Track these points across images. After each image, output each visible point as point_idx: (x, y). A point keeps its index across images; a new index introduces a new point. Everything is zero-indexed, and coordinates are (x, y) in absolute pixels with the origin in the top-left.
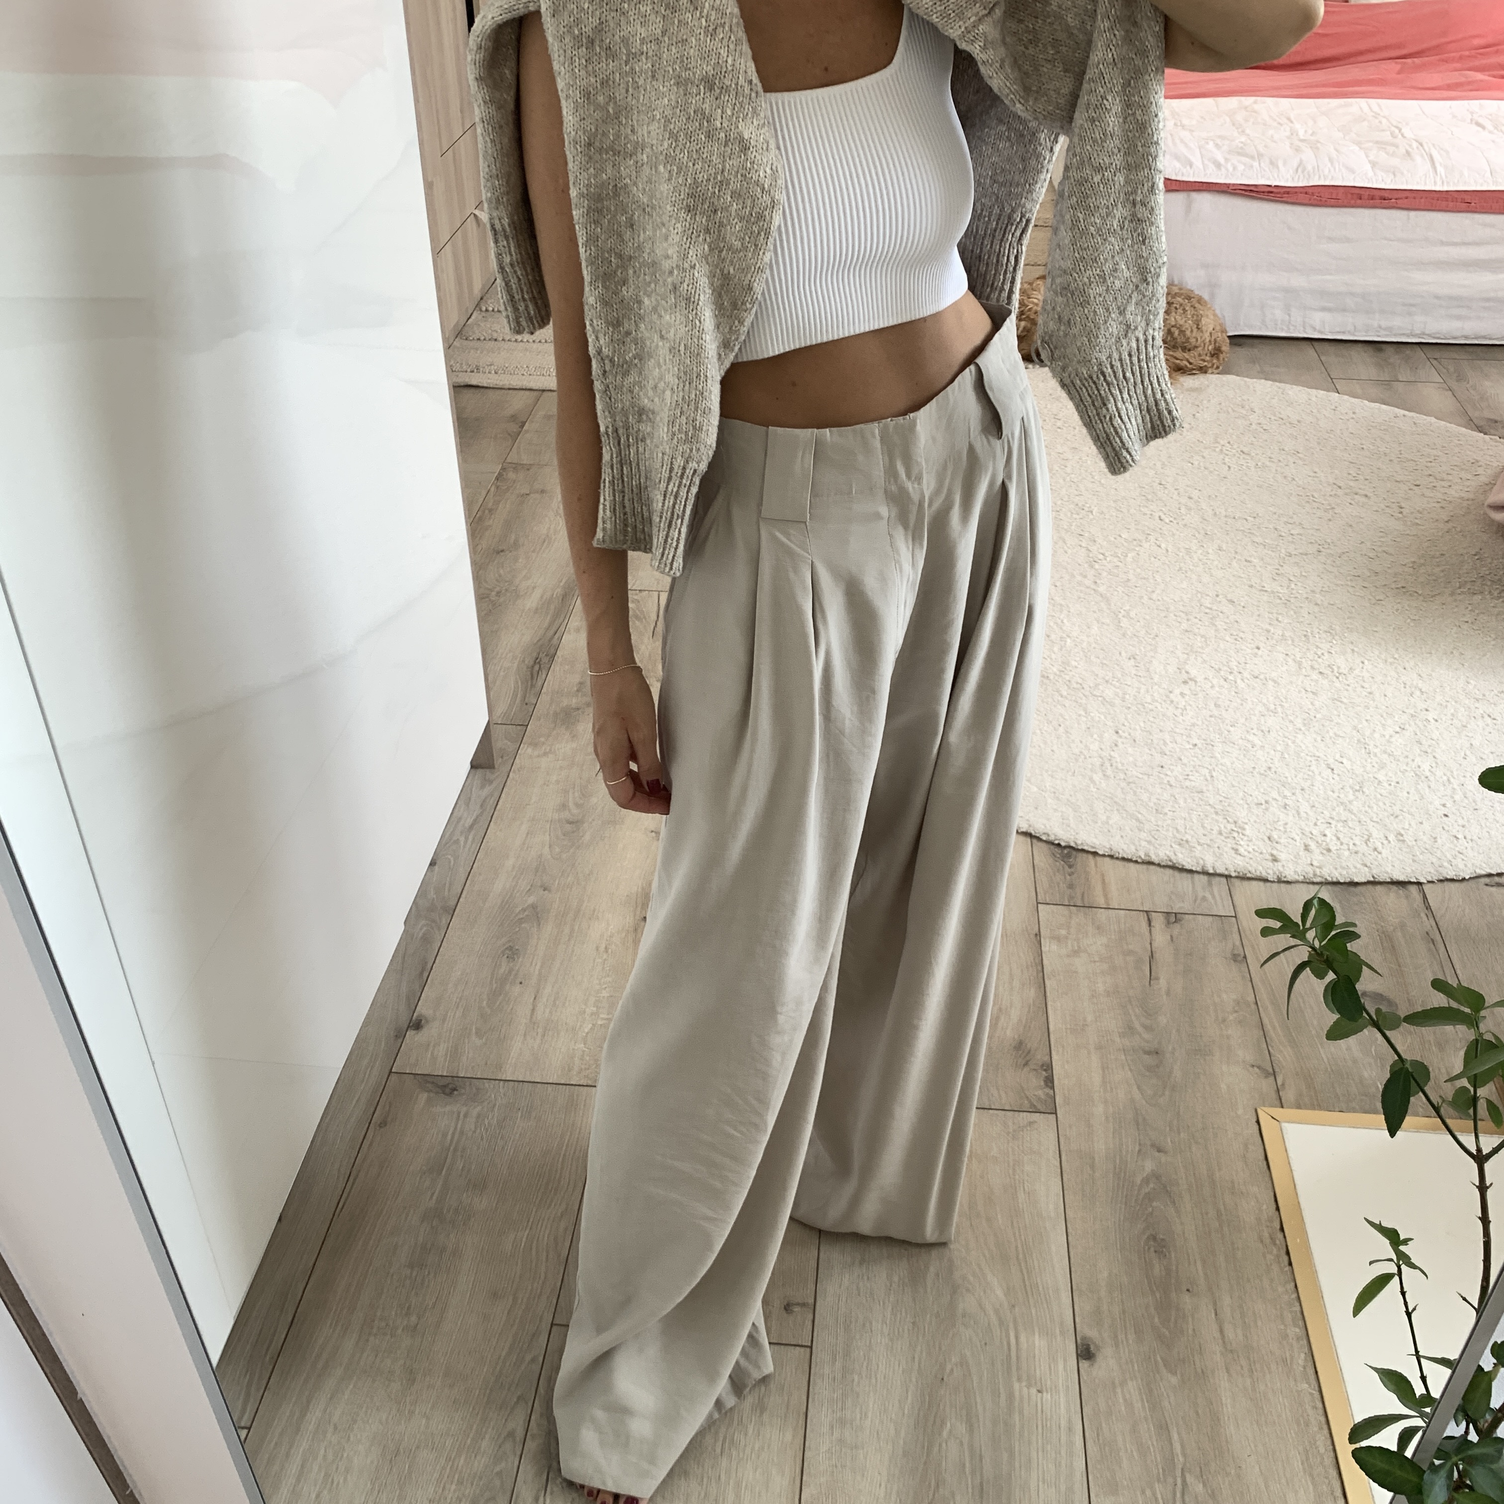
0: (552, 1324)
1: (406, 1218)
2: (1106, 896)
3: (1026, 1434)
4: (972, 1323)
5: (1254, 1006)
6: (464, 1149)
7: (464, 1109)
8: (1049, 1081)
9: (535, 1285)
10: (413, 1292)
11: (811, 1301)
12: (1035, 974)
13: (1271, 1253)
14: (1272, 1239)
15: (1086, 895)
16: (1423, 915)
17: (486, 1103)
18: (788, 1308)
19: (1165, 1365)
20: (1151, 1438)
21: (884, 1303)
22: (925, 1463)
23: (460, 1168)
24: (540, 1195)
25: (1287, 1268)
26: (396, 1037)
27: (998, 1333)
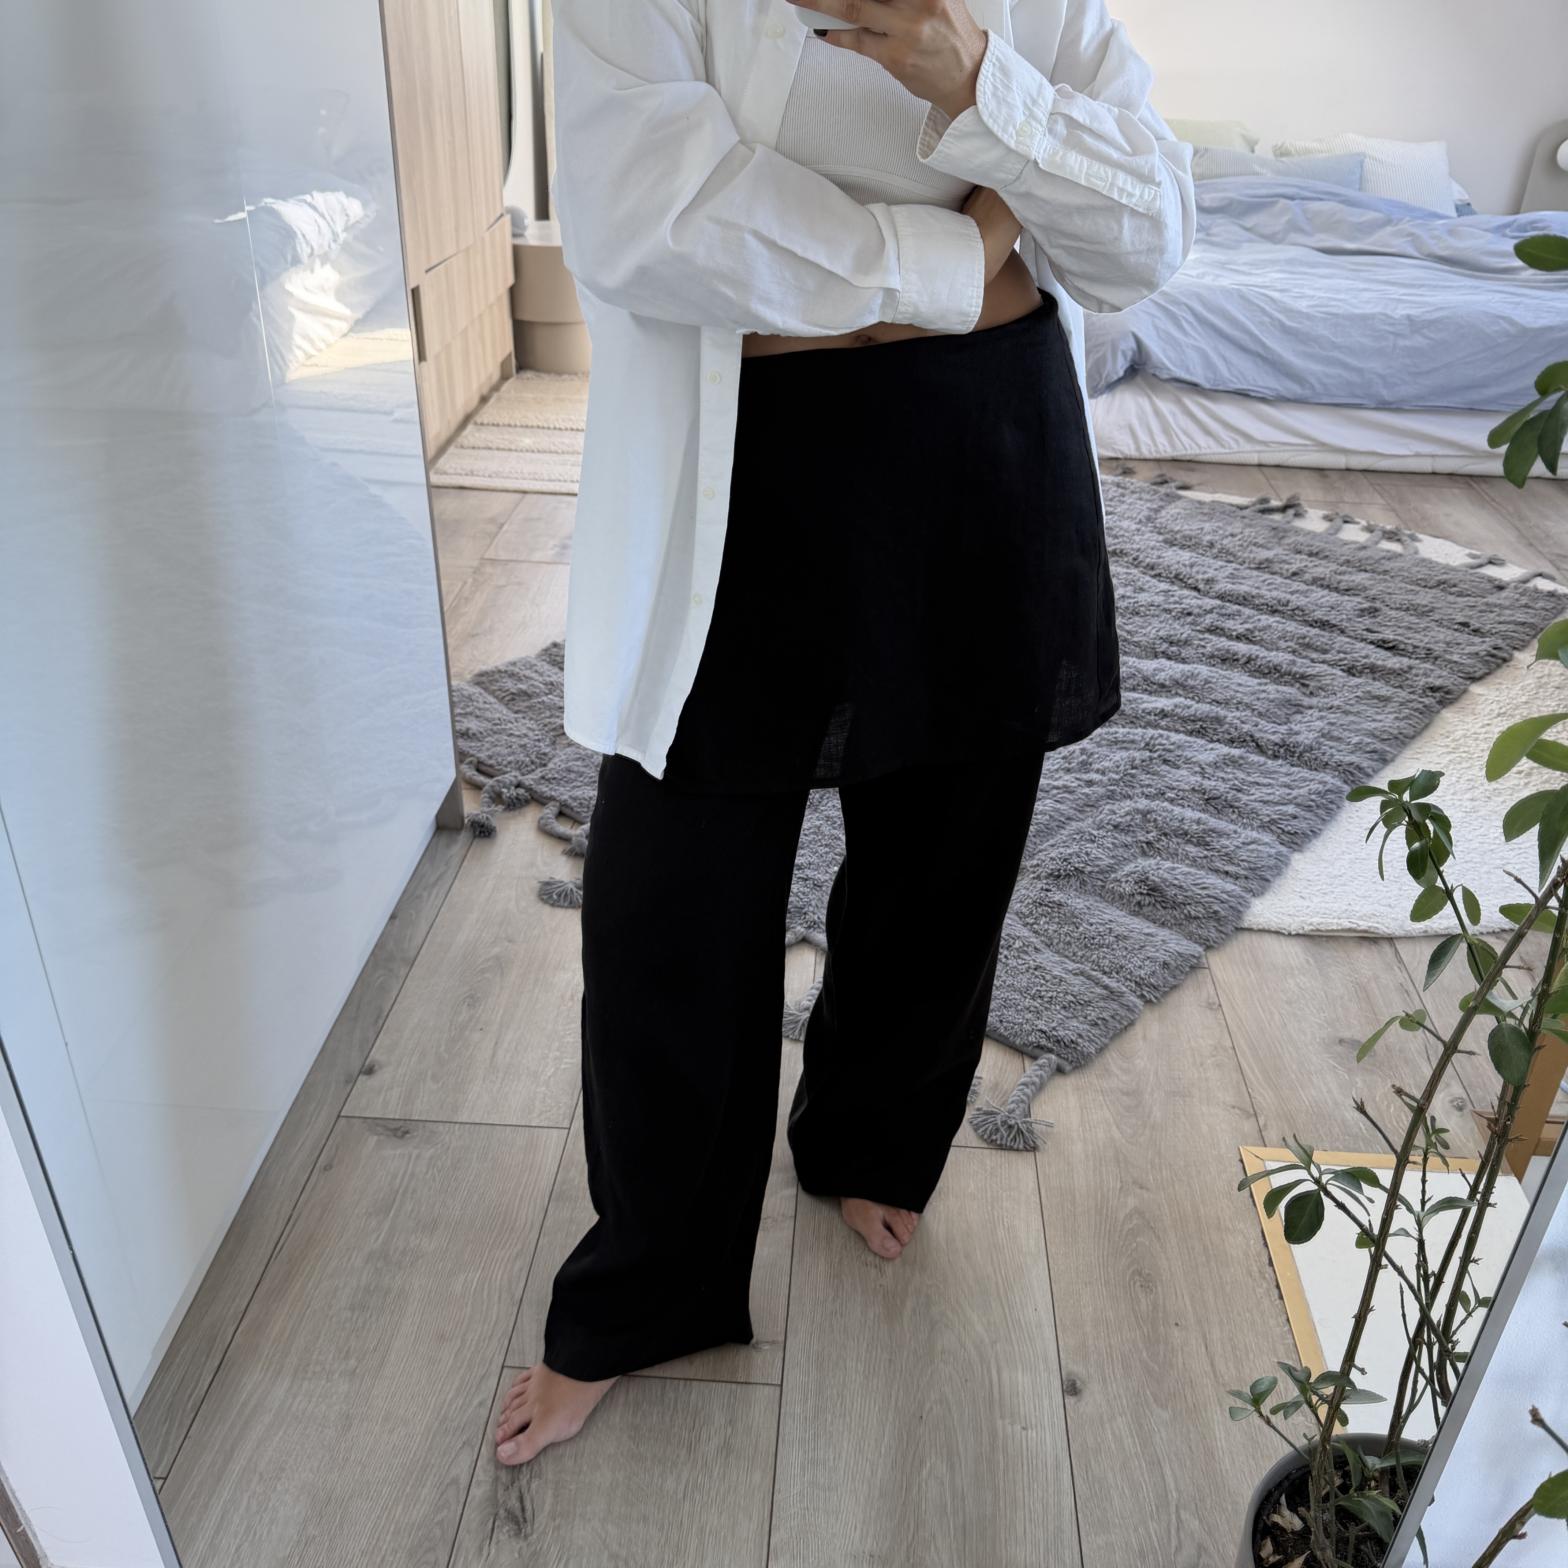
0: (503, 1367)
1: (349, 1259)
3: (1011, 1474)
4: (952, 1359)
5: (1231, 1051)
6: (414, 1191)
7: (416, 1152)
9: (486, 1327)
10: (352, 1338)
11: (781, 1339)
13: (1261, 1286)
14: (1260, 1272)
16: (1395, 968)
17: (439, 1146)
19: (1155, 1401)
20: (1142, 1474)
21: (858, 1341)
22: (904, 1503)
23: (409, 1210)
24: (494, 1235)
25: (1278, 1301)
26: (347, 1082)
27: (980, 1369)
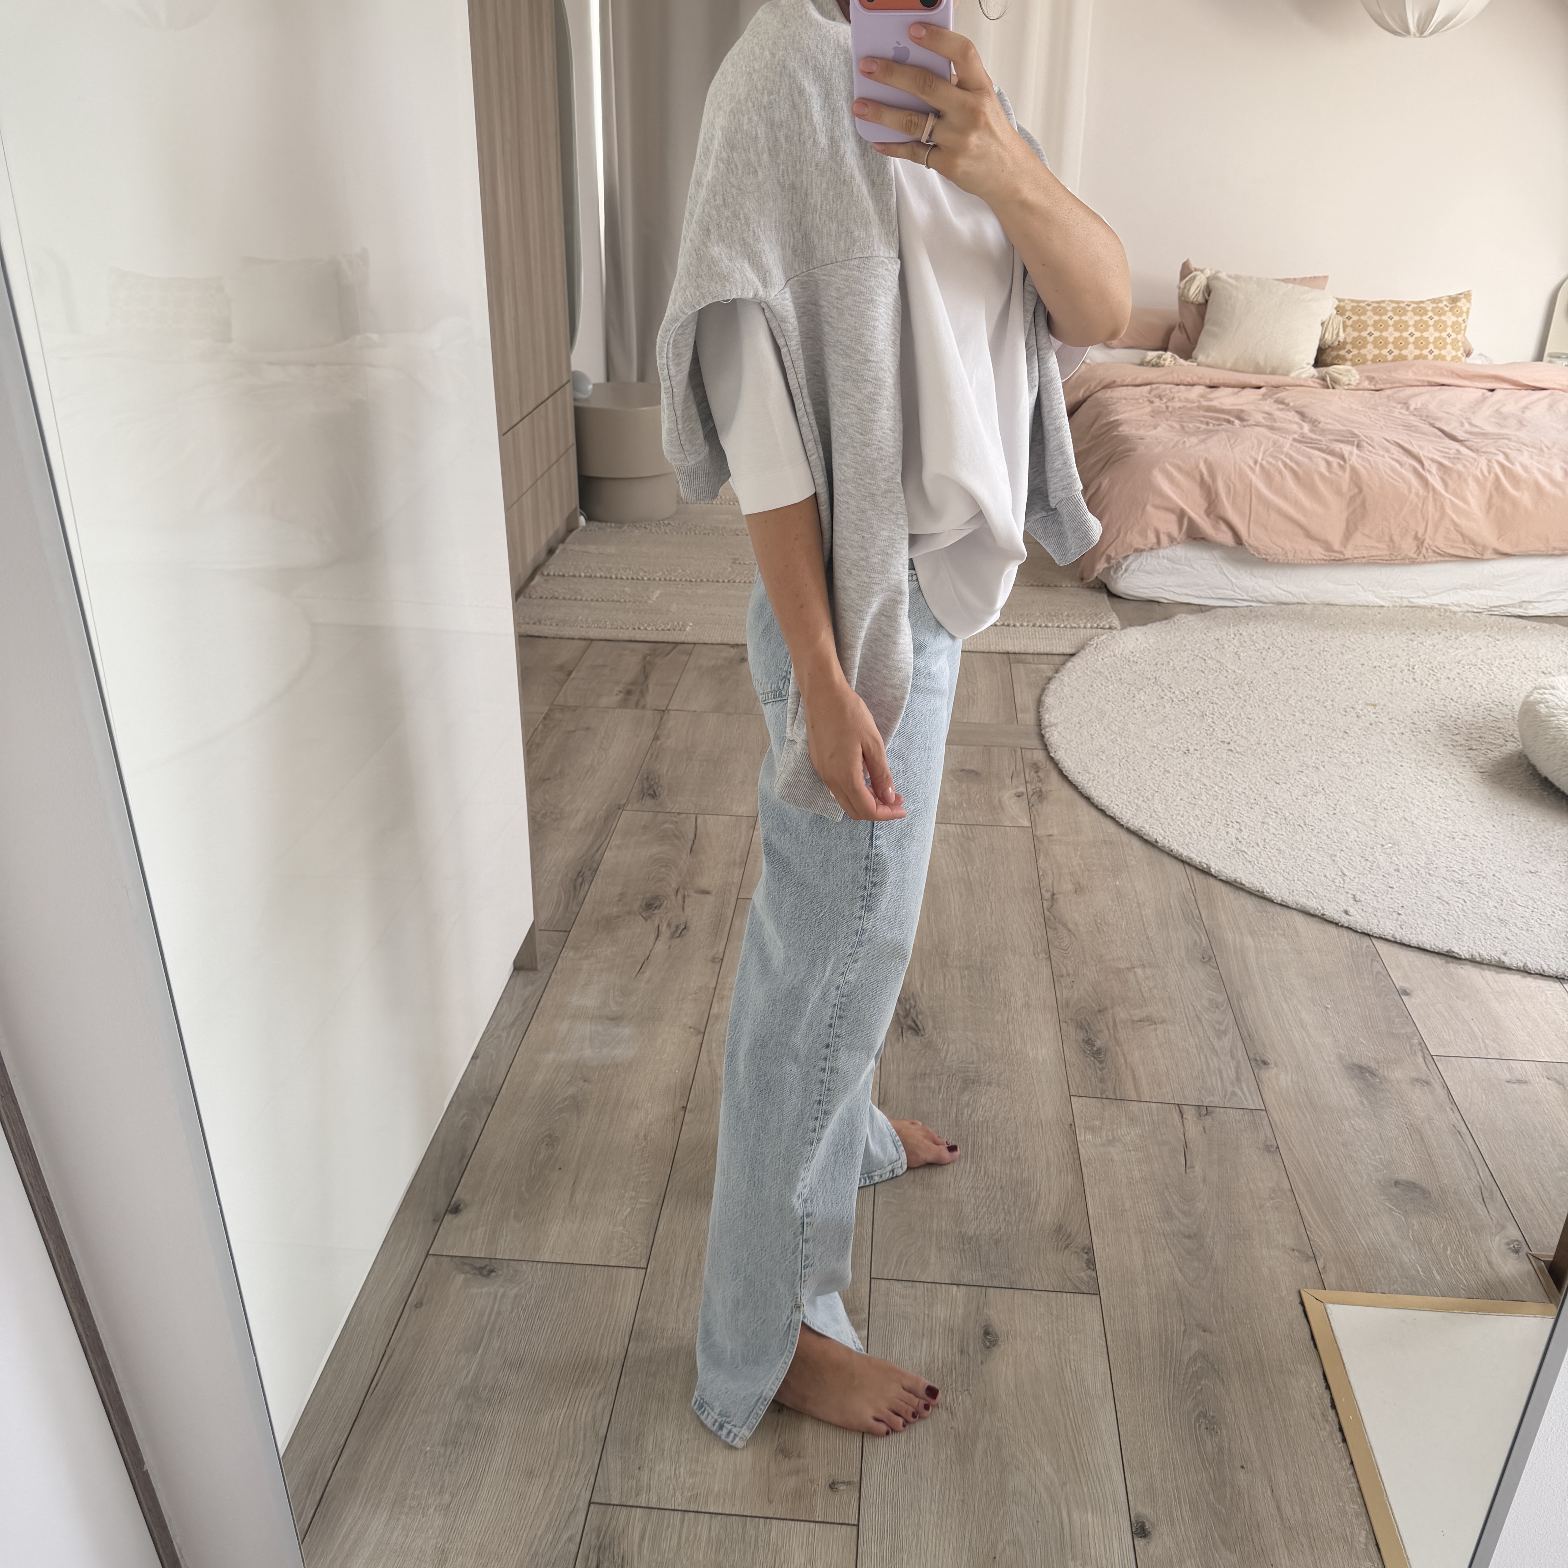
0: (590, 1503)
1: (441, 1396)
2: (1136, 1089)
4: (1023, 1500)
5: (1289, 1194)
6: (501, 1329)
7: (502, 1290)
8: (1091, 1263)
9: (573, 1463)
10: (446, 1473)
11: (857, 1479)
12: (1071, 1161)
13: (1324, 1429)
14: (1323, 1415)
15: (1117, 1090)
16: (1448, 1109)
17: (524, 1284)
18: (833, 1486)
19: (1223, 1543)
21: (931, 1481)
23: (497, 1348)
24: (578, 1373)
25: (1341, 1445)
26: (434, 1220)
27: (1050, 1511)
